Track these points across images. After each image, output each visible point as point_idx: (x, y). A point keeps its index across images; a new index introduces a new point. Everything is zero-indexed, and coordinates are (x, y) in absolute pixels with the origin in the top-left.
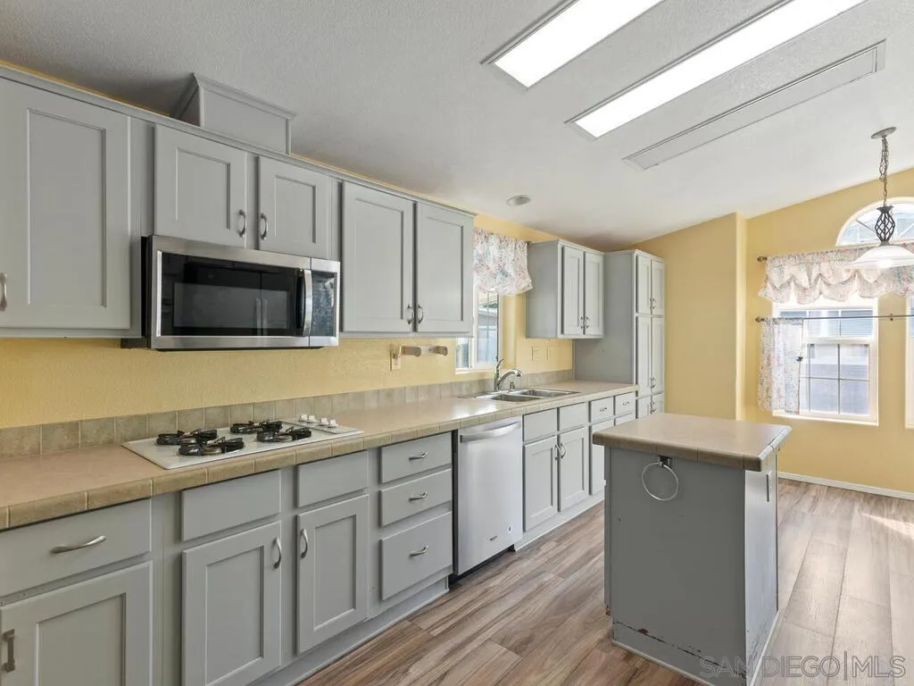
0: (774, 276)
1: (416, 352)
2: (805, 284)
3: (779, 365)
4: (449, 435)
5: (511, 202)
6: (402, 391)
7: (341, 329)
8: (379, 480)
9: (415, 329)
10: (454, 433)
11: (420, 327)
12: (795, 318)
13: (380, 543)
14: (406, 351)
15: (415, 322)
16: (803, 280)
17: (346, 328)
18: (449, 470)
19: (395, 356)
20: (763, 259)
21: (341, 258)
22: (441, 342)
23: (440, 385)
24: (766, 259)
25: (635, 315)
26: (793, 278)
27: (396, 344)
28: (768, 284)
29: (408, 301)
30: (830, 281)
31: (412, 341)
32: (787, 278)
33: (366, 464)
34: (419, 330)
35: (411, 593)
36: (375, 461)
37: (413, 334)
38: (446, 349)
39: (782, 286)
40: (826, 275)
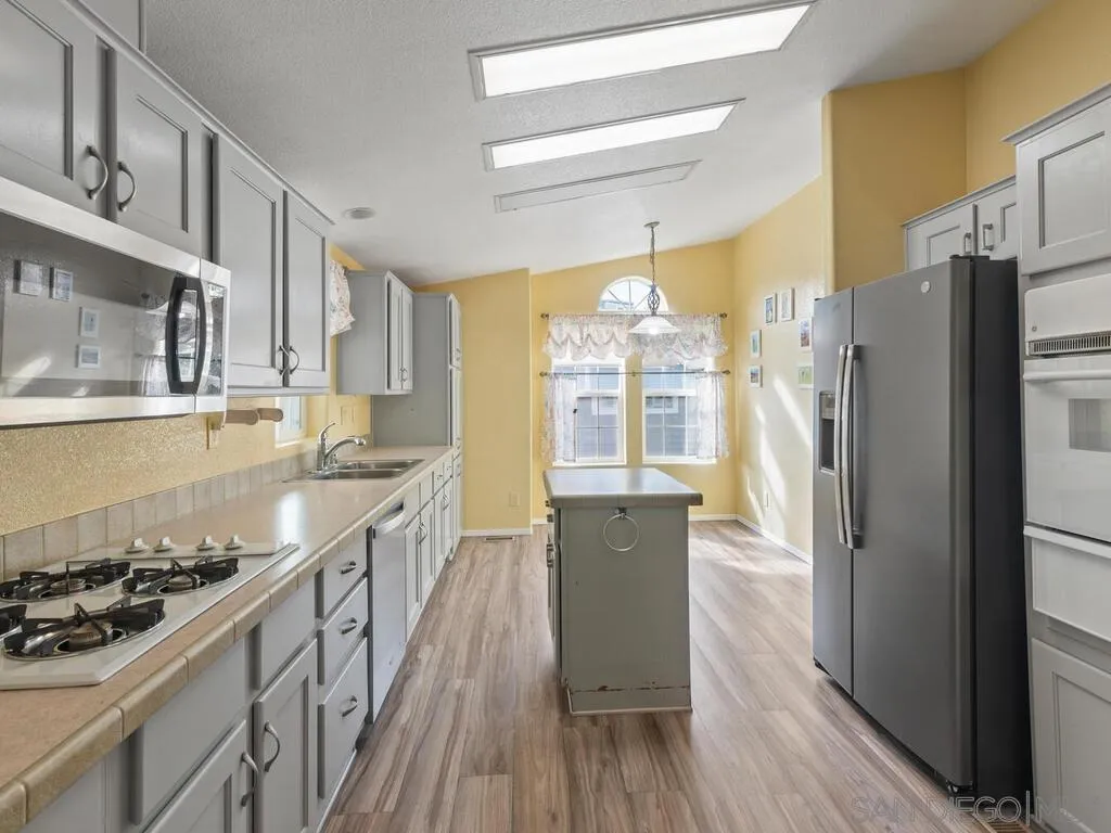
0: (554, 332)
1: (249, 418)
2: (578, 342)
3: (559, 418)
5: (348, 215)
9: (285, 383)
12: (570, 374)
14: (232, 416)
15: (286, 373)
16: (576, 337)
19: (213, 426)
20: (545, 316)
24: (547, 316)
25: (450, 367)
26: (569, 335)
28: (550, 340)
30: (596, 340)
32: (565, 336)
34: (291, 384)
37: (282, 390)
38: (279, 413)
39: (563, 343)
40: (593, 336)
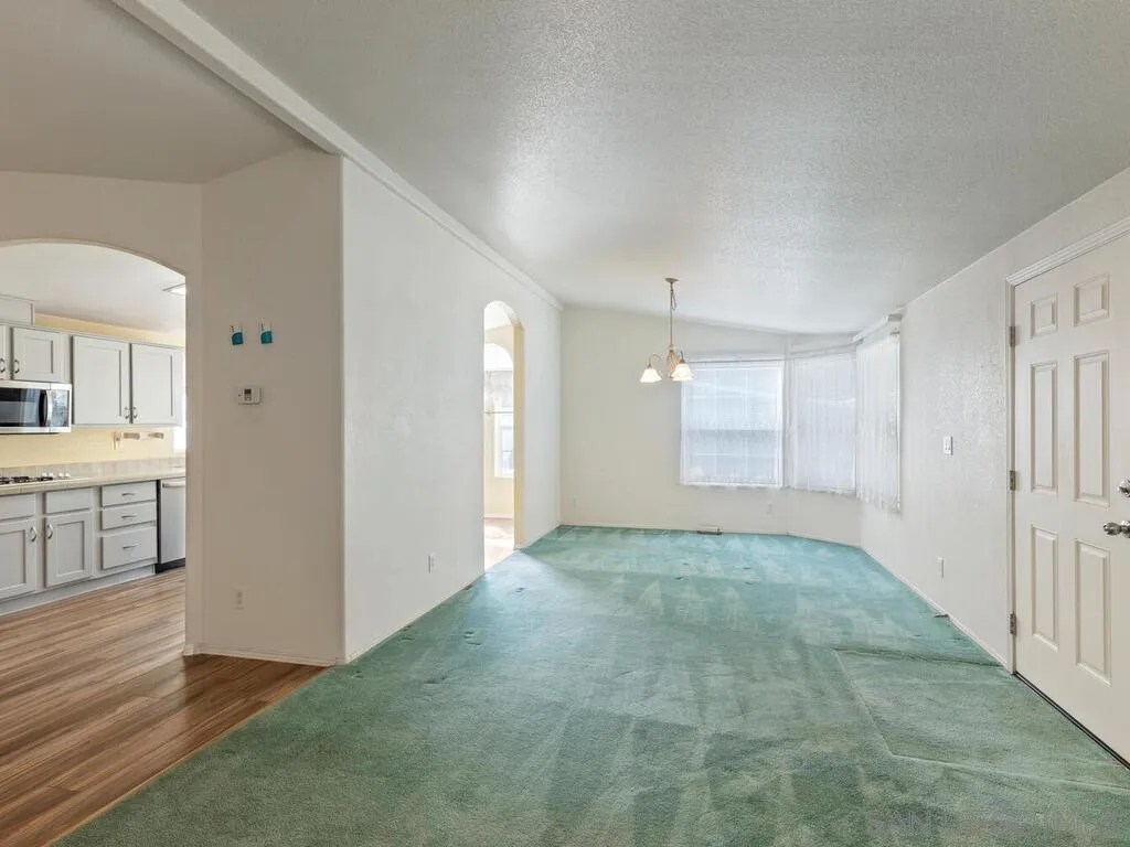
1: (136, 436)
4: (154, 483)
6: (124, 462)
7: (73, 422)
8: (101, 505)
9: (131, 421)
10: (158, 482)
11: (135, 420)
13: (102, 539)
14: (126, 436)
15: (131, 418)
17: (76, 421)
18: (155, 504)
19: (118, 439)
21: (72, 382)
22: (159, 430)
23: (160, 460)
27: (119, 431)
29: (126, 403)
31: (132, 429)
33: (91, 497)
34: (135, 423)
35: (131, 567)
36: (98, 494)
37: (130, 425)
38: (162, 435)
